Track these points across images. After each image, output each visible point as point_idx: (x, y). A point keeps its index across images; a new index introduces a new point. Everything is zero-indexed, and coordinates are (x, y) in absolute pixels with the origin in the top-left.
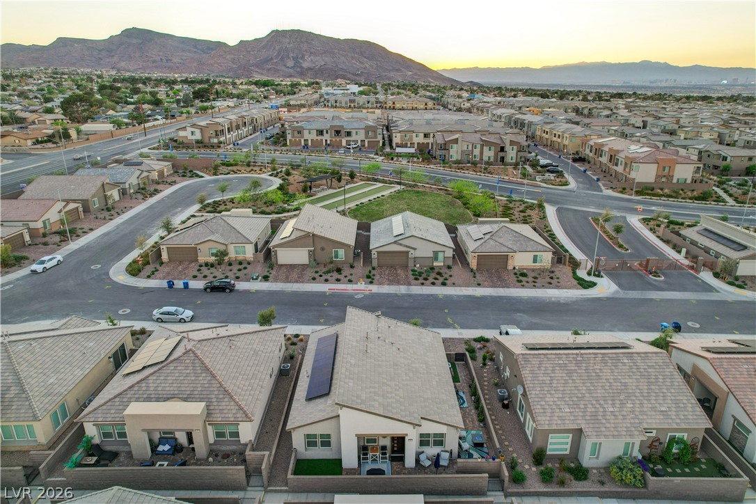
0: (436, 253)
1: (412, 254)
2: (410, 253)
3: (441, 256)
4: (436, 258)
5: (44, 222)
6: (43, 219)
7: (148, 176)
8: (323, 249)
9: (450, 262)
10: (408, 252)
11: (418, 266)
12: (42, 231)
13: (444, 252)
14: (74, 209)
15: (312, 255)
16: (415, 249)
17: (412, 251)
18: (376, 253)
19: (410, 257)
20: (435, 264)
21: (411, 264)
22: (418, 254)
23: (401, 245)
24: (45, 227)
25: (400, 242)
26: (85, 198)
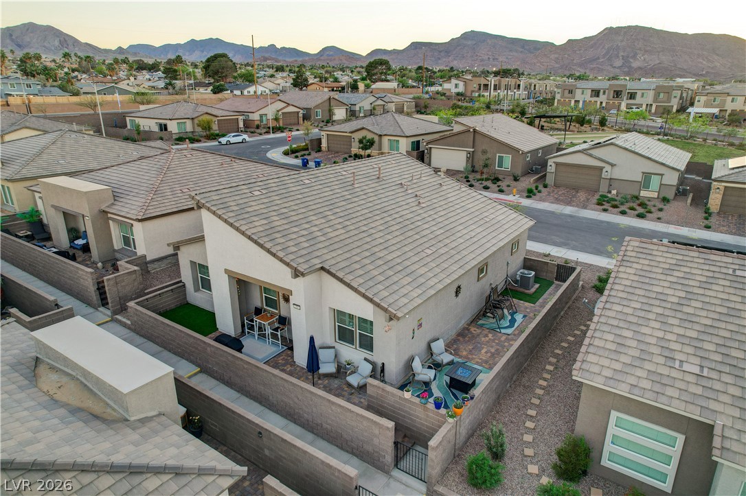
0: (647, 176)
1: (608, 172)
2: (604, 170)
3: (655, 182)
4: (646, 182)
5: (261, 116)
6: (261, 112)
7: (384, 105)
8: (484, 152)
9: (670, 194)
10: (601, 169)
11: (614, 192)
12: (257, 123)
13: (662, 175)
14: (294, 112)
15: (471, 157)
16: (613, 165)
17: (608, 168)
18: (553, 165)
19: (603, 176)
20: (643, 193)
21: (603, 189)
22: (617, 174)
23: (591, 155)
24: (261, 120)
25: (590, 152)
26: (309, 107)
